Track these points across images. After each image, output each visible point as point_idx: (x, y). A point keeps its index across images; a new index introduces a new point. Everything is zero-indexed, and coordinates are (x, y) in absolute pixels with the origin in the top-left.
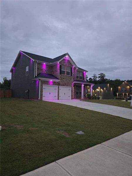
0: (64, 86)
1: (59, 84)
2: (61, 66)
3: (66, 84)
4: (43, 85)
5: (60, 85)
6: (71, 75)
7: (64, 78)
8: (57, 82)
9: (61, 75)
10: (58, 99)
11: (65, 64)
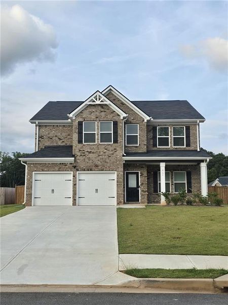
0: (91, 170)
1: (75, 167)
2: (80, 124)
3: (97, 166)
4: (34, 172)
5: (78, 170)
6: (116, 141)
7: (90, 152)
8: (71, 164)
9: (80, 145)
10: (74, 204)
11: (93, 117)
